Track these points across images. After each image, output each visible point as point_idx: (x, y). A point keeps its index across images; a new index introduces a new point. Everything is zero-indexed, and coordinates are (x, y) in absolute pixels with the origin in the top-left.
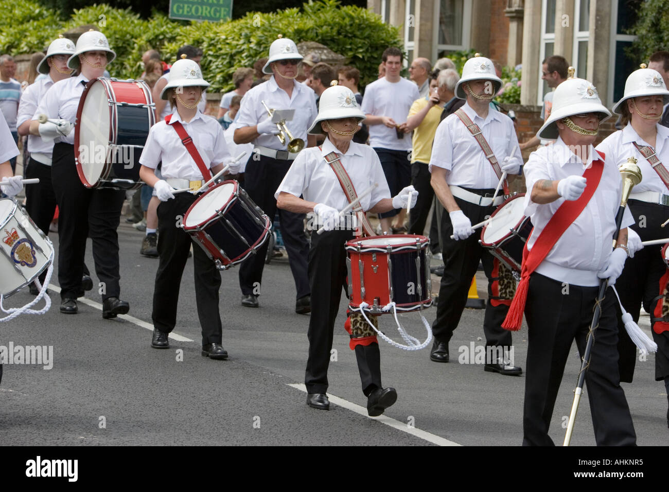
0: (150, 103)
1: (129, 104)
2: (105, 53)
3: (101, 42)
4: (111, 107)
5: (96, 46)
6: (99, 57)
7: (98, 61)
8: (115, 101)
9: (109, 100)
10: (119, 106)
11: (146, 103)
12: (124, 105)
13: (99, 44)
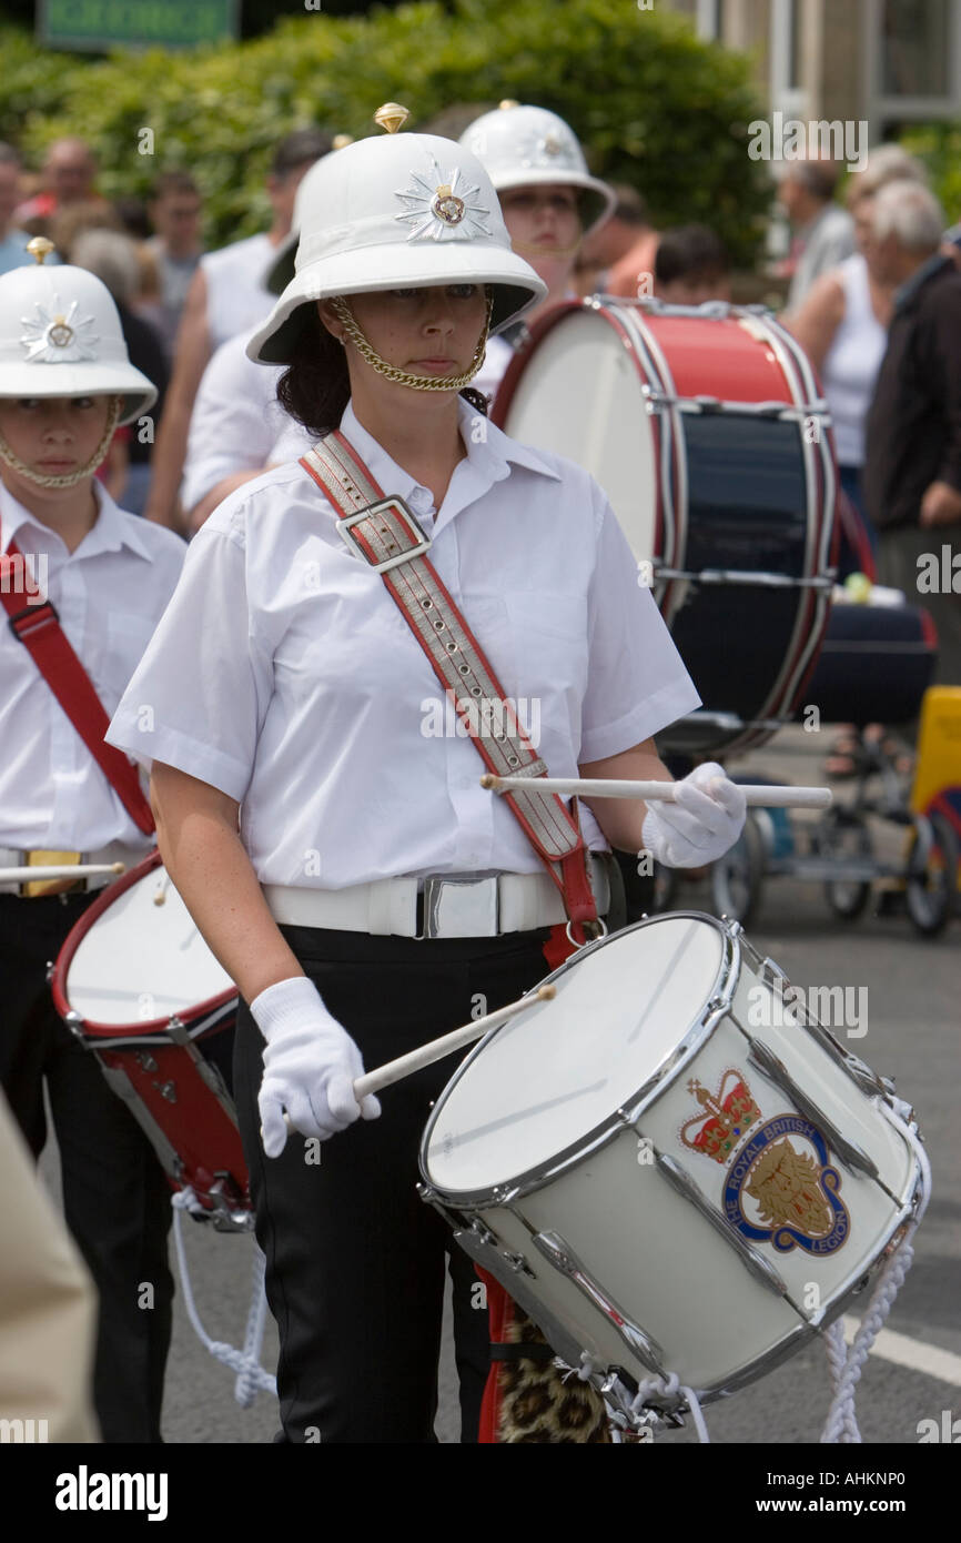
0: (806, 400)
1: (730, 406)
2: (569, 196)
3: (553, 150)
4: (656, 421)
5: (533, 166)
6: (548, 211)
7: (546, 227)
8: (671, 394)
9: (646, 390)
10: (687, 416)
11: (790, 400)
12: (708, 412)
13: (544, 161)
